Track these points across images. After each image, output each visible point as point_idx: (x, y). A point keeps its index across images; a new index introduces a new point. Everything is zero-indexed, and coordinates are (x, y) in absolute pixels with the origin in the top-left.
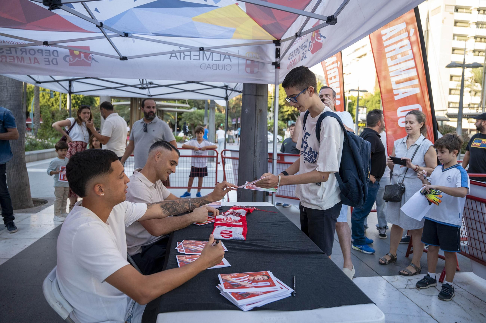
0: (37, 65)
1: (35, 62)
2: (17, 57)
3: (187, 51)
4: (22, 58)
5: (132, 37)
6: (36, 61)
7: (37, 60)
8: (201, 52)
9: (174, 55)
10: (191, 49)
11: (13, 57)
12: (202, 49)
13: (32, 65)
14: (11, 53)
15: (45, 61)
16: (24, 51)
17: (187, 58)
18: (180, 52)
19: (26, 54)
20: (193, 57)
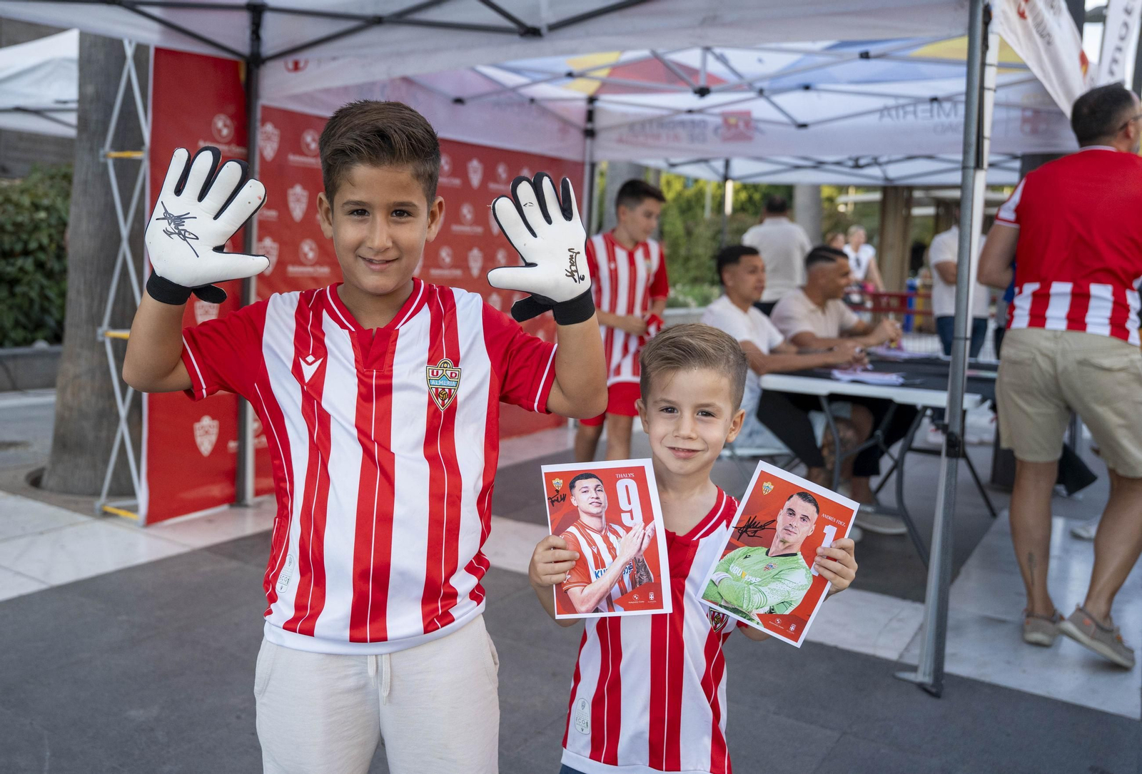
3: (909, 105)
5: (817, 90)
6: (676, 138)
8: (935, 105)
9: (886, 113)
10: (917, 101)
12: (934, 100)
13: (670, 144)
14: (645, 130)
16: (661, 126)
17: (910, 118)
18: (897, 108)
19: (663, 129)
20: (920, 114)
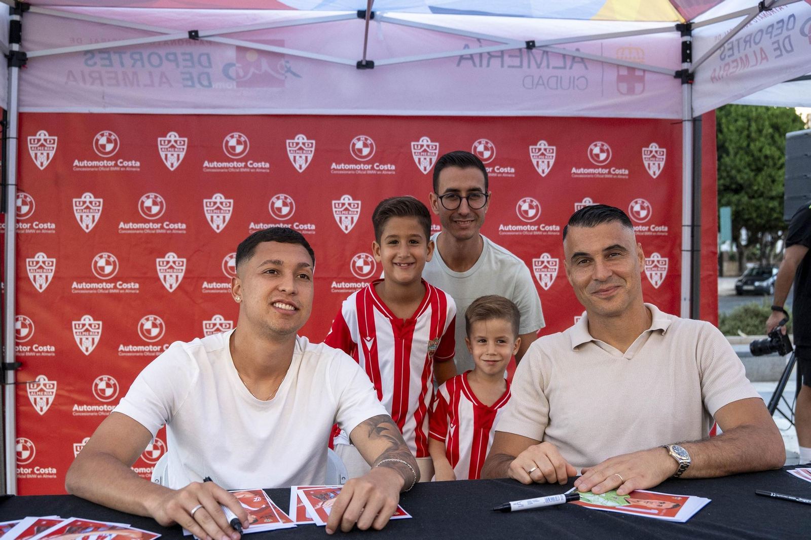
0: (764, 66)
1: (762, 59)
2: (741, 58)
4: (746, 56)
6: (764, 56)
7: (765, 53)
11: (735, 61)
13: (759, 67)
14: (733, 54)
15: (775, 50)
16: (748, 40)
19: (750, 46)
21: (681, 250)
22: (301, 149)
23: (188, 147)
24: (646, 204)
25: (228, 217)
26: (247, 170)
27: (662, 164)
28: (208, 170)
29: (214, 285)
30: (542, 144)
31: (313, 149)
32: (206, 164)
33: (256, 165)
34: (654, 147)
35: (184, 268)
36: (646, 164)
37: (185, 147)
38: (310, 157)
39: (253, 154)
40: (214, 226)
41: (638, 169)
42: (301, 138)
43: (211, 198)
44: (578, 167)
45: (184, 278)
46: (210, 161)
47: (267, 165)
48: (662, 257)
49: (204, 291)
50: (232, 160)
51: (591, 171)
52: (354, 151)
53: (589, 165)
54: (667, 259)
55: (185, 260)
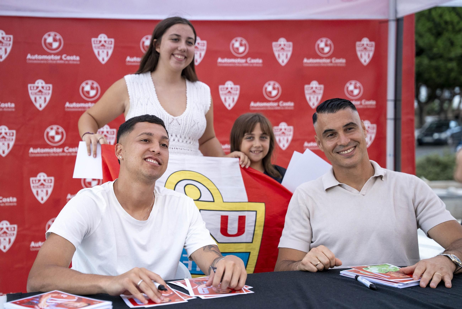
21: (386, 119)
22: (103, 45)
23: (14, 43)
24: (358, 85)
25: (48, 98)
26: (62, 62)
27: (371, 54)
28: (31, 62)
29: (39, 150)
30: (282, 41)
31: (112, 46)
32: (29, 56)
33: (69, 58)
34: (365, 41)
35: (14, 138)
36: (359, 54)
37: (11, 42)
38: (110, 52)
39: (66, 50)
40: (37, 105)
41: (353, 59)
42: (103, 37)
43: (34, 83)
44: (308, 58)
45: (15, 145)
46: (33, 54)
47: (78, 58)
48: (372, 123)
49: (30, 155)
50: (50, 54)
51: (318, 61)
52: (143, 48)
53: (317, 57)
54: (375, 126)
55: (14, 132)
